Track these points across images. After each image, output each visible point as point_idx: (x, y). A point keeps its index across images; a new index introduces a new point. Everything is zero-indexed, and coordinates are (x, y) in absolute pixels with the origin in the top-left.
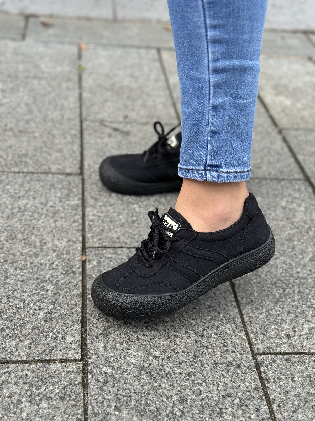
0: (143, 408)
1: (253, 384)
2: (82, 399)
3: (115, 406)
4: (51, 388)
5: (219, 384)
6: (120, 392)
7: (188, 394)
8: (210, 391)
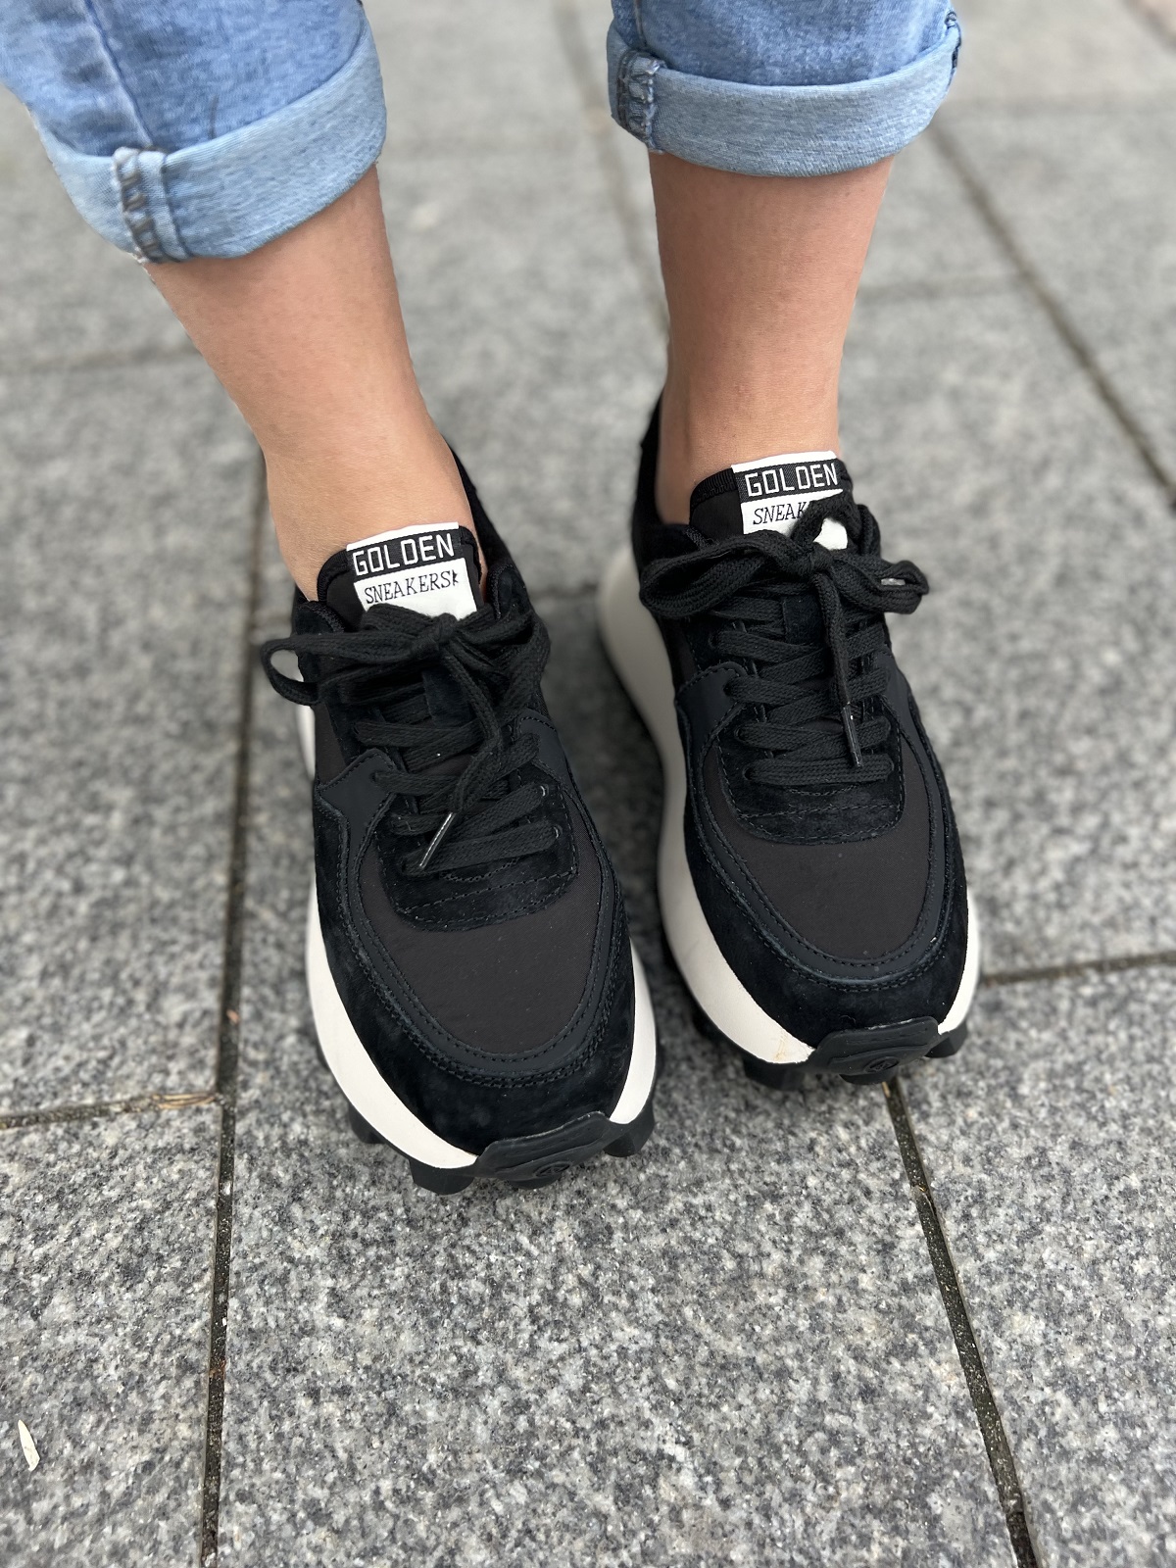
0: (438, 1289)
1: (864, 1129)
2: (205, 1270)
3: (333, 1292)
4: (92, 1230)
5: (732, 1148)
6: (354, 1223)
7: (614, 1207)
8: (699, 1183)
